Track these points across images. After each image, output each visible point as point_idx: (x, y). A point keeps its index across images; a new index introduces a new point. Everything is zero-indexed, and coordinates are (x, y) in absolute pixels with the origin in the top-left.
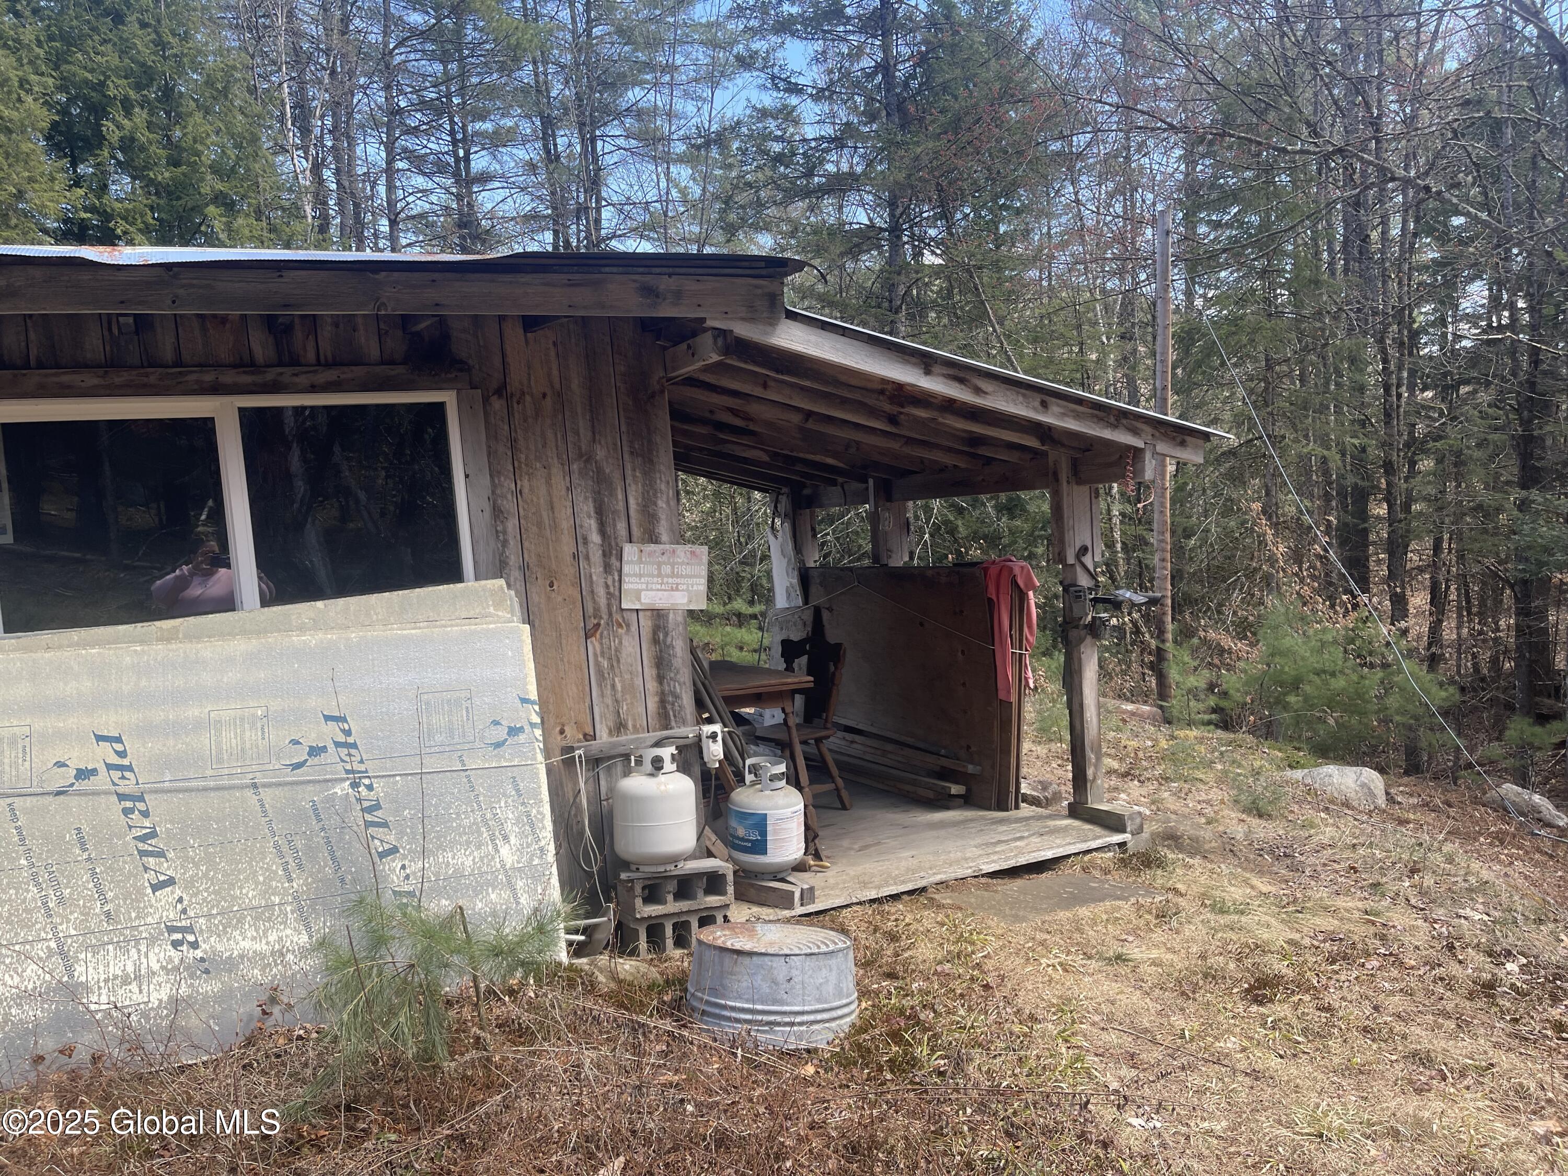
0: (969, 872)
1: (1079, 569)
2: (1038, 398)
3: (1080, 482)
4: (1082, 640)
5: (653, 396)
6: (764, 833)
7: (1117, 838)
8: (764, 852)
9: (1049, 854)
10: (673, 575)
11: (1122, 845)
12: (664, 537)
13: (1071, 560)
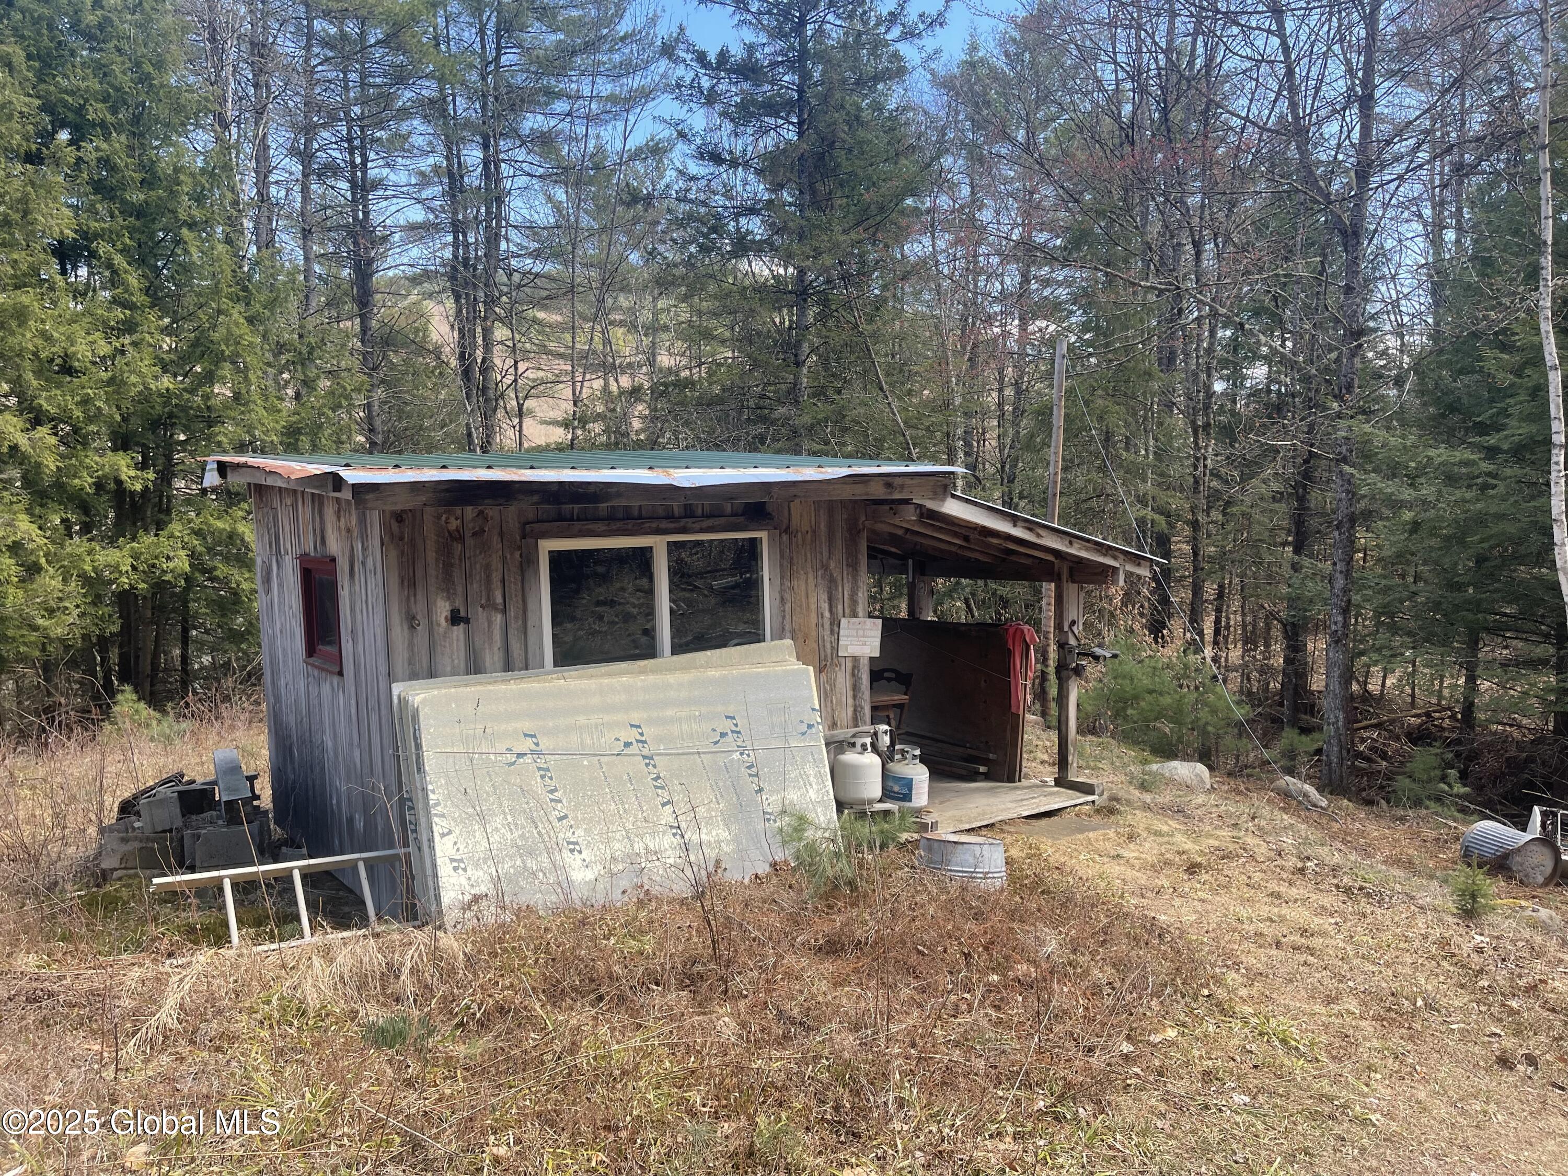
0: (1015, 815)
1: (1070, 634)
2: (1068, 538)
3: (1073, 582)
4: (1069, 678)
5: (859, 532)
6: (910, 789)
7: (1090, 798)
8: (910, 800)
9: (1056, 807)
10: (864, 636)
11: (1093, 802)
12: (861, 614)
13: (1066, 628)
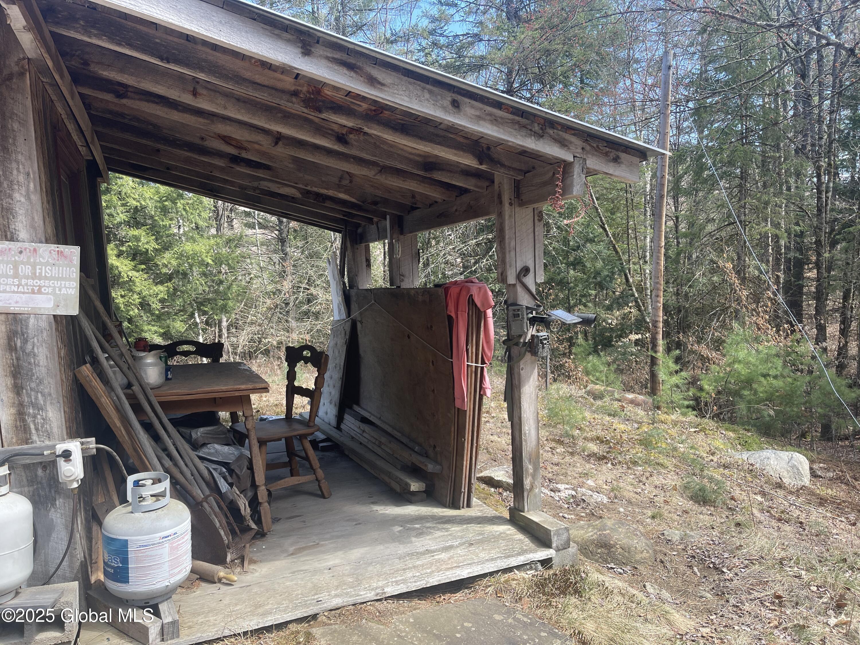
0: (371, 595)
1: (519, 289)
2: (449, 96)
3: (522, 204)
4: (521, 356)
6: (125, 561)
7: (543, 554)
8: (125, 580)
9: (464, 573)
10: (34, 276)
11: (546, 563)
12: (23, 234)
13: (511, 280)
